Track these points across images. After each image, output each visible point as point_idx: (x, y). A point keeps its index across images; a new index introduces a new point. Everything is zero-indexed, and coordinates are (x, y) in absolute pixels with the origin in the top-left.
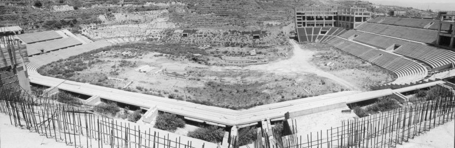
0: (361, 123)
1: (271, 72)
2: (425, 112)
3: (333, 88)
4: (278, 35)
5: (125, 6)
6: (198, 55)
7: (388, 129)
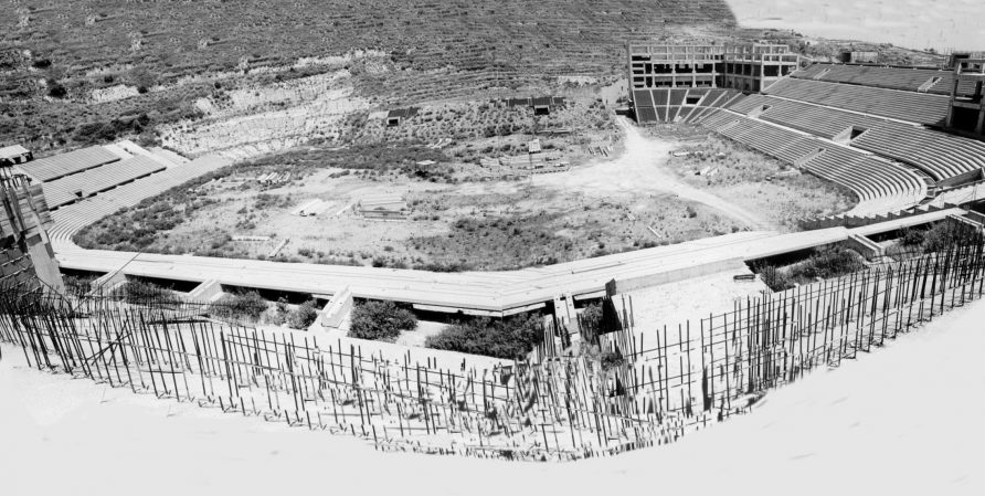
0: (776, 306)
1: (576, 190)
2: (922, 278)
3: (714, 227)
4: (592, 107)
5: (252, 72)
6: (429, 162)
7: (838, 317)
